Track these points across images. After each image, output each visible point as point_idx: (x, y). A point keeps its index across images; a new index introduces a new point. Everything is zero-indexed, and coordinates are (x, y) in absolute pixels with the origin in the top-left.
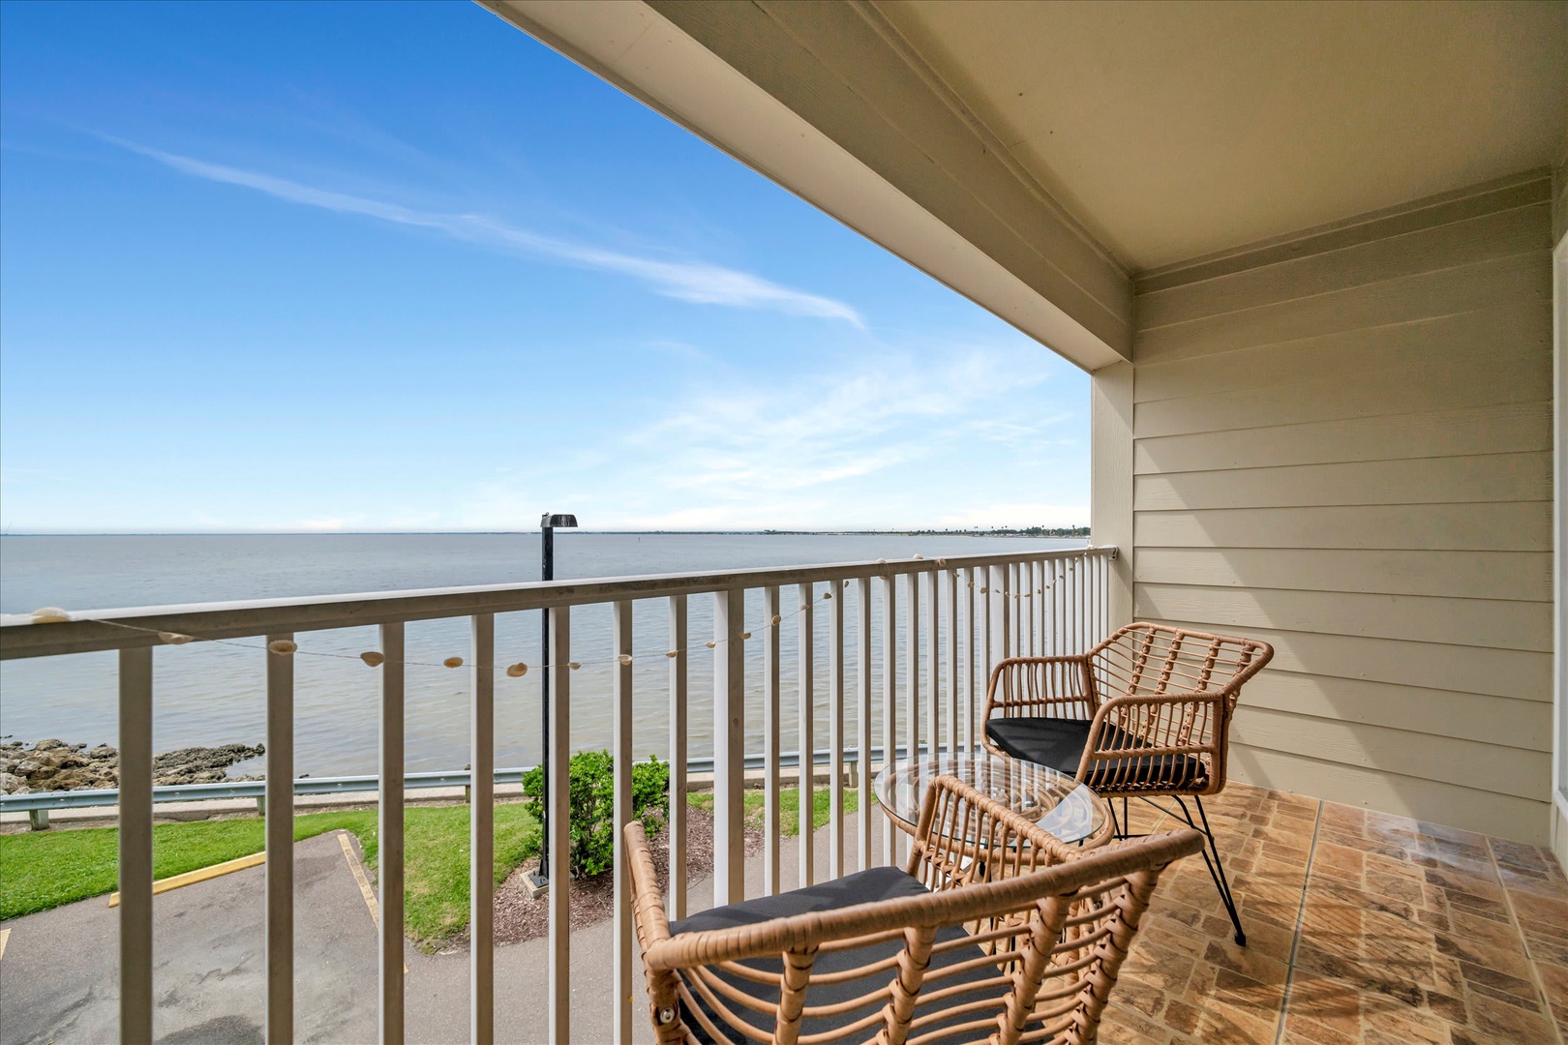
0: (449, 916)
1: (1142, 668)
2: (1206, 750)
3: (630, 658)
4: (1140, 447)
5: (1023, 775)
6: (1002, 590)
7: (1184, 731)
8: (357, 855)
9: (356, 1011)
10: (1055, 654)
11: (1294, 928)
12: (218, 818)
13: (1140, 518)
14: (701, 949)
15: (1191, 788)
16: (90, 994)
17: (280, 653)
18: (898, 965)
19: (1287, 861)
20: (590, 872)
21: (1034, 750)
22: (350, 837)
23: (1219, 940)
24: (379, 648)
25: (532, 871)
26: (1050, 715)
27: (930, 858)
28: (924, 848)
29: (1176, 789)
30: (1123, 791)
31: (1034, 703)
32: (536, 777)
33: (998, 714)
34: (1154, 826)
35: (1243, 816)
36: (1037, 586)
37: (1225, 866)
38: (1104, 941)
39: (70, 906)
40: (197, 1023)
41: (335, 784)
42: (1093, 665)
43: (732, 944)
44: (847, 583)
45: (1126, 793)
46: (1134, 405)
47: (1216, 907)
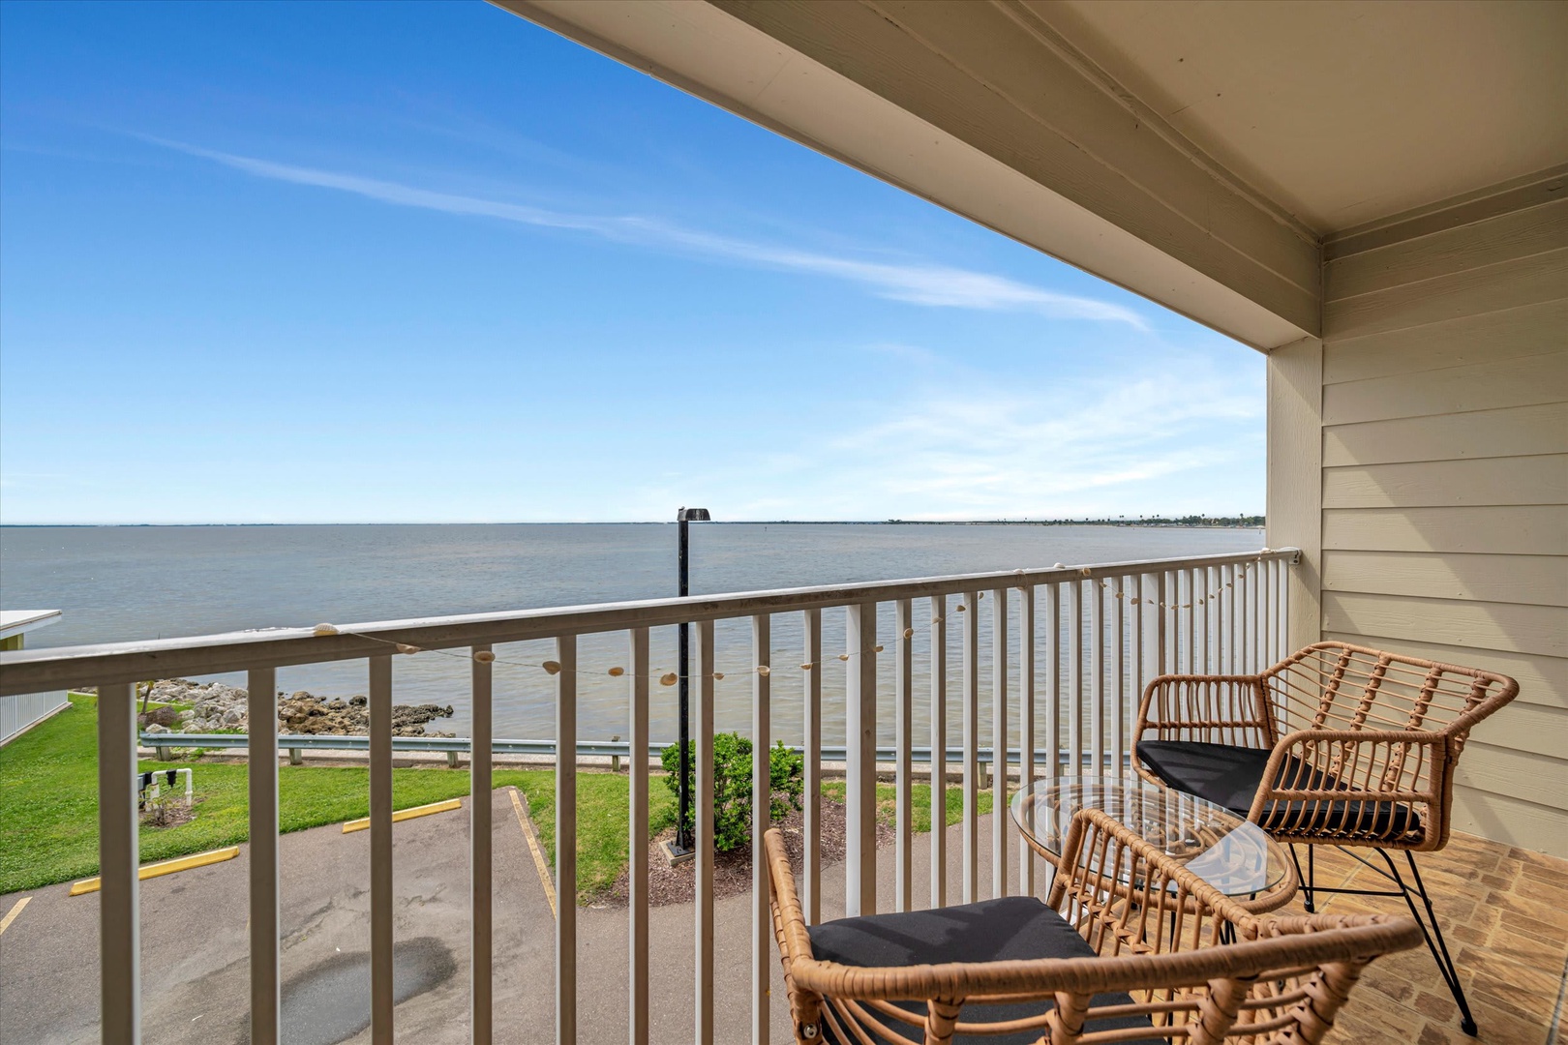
0: (599, 874)
1: (1333, 695)
2: (1422, 799)
3: (768, 670)
4: (1330, 435)
5: (1181, 808)
6: (1156, 600)
7: (1390, 774)
8: (525, 809)
9: (524, 949)
10: (1220, 672)
11: (1548, 1024)
12: (418, 767)
13: (1330, 518)
14: (847, 984)
15: (1399, 841)
16: (330, 903)
17: (483, 662)
18: (1047, 1025)
19: (1539, 939)
20: (722, 847)
21: (1196, 780)
22: (519, 794)
23: (1438, 1024)
24: (557, 659)
25: (669, 841)
26: (1215, 740)
27: (1075, 894)
28: (1068, 883)
29: (1378, 840)
30: (1309, 837)
31: (1195, 726)
32: (673, 754)
33: (1151, 735)
34: (1348, 875)
35: (1473, 875)
36: (1198, 595)
37: (1446, 934)
38: (1288, 1029)
39: (316, 829)
40: (405, 939)
41: (506, 745)
42: (1269, 687)
43: (878, 985)
44: (982, 595)
45: (1312, 840)
46: (1323, 387)
47: (1434, 983)
